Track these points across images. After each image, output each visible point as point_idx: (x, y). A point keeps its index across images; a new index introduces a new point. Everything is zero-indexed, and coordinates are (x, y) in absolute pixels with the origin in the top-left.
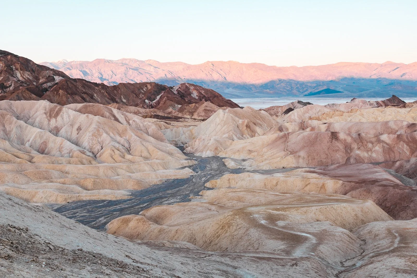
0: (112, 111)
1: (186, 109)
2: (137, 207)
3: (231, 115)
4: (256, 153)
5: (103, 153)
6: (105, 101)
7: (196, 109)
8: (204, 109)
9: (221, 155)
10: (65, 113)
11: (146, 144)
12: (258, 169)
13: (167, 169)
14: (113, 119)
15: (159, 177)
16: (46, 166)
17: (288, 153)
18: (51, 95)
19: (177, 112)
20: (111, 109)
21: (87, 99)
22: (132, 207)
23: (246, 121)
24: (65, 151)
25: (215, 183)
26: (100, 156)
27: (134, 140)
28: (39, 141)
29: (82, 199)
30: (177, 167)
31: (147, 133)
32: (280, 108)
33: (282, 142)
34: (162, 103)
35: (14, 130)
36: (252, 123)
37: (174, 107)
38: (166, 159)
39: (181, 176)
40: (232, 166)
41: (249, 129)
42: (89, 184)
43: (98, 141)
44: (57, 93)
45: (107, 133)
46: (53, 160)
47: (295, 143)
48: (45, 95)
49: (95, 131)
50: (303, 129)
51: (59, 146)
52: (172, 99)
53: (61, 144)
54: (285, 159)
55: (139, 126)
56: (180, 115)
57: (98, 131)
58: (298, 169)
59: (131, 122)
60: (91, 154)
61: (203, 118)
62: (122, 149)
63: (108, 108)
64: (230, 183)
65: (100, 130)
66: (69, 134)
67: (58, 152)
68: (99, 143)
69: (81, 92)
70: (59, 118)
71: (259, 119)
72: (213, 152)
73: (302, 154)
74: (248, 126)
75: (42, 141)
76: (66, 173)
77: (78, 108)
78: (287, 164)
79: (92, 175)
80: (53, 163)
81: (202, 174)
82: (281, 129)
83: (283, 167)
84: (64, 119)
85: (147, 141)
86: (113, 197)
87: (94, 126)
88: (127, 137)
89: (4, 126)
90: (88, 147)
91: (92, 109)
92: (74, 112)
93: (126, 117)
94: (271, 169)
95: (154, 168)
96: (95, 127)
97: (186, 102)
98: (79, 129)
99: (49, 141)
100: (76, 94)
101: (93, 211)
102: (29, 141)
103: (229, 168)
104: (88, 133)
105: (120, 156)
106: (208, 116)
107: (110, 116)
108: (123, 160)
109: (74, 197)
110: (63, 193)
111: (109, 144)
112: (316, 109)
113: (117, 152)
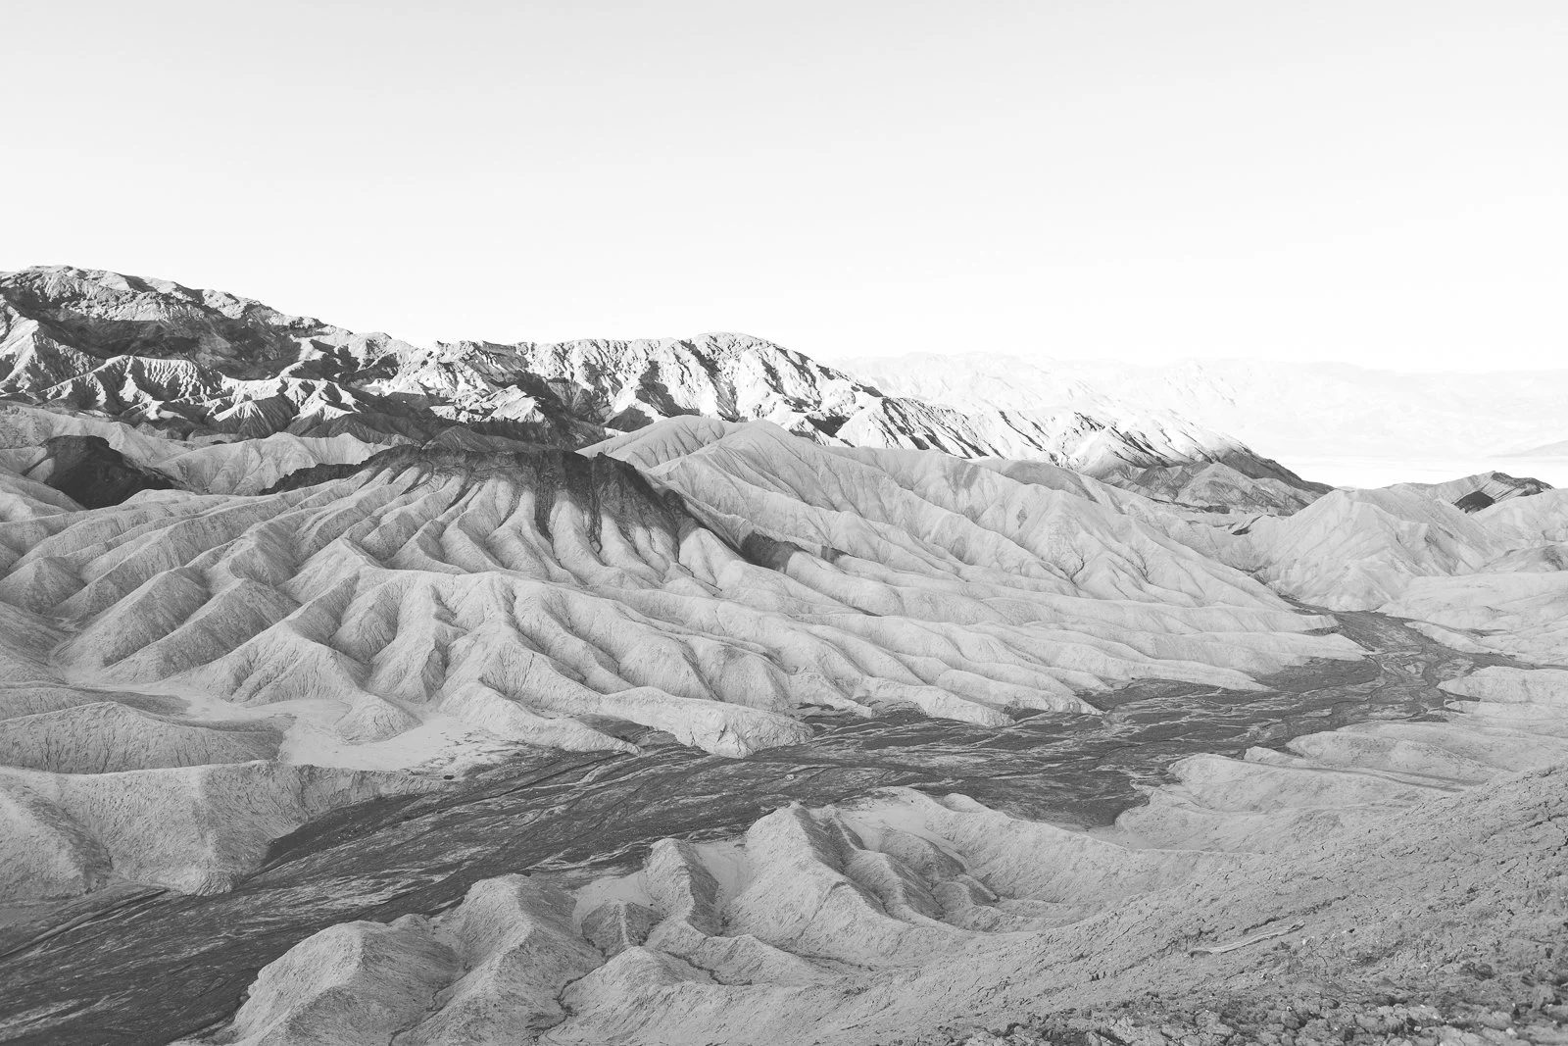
1: (1158, 478)
3: (1374, 506)
4: (1515, 619)
5: (1090, 574)
7: (1186, 479)
8: (1210, 482)
9: (1392, 611)
10: (986, 480)
11: (1183, 562)
14: (1086, 497)
15: (1284, 649)
20: (1078, 475)
23: (1424, 528)
24: (1010, 562)
26: (1084, 581)
27: (1152, 551)
28: (950, 537)
30: (1298, 629)
32: (1428, 490)
35: (900, 510)
36: (1442, 534)
37: (1125, 472)
38: (1254, 606)
41: (1433, 547)
43: (1071, 546)
45: (1086, 529)
49: (1061, 524)
51: (993, 550)
53: (997, 546)
55: (1145, 519)
56: (1143, 492)
57: (1068, 523)
59: (1125, 508)
60: (1062, 574)
62: (1131, 570)
64: (1528, 690)
65: (1070, 521)
66: (1003, 523)
67: (996, 563)
68: (1074, 551)
70: (975, 489)
72: (1360, 600)
74: (1429, 540)
75: (956, 536)
77: (1005, 469)
85: (1185, 557)
87: (1055, 511)
88: (1134, 543)
89: (880, 501)
90: (1050, 557)
91: (1037, 473)
92: (1003, 478)
93: (1112, 495)
96: (1061, 514)
98: (1022, 516)
99: (969, 538)
102: (929, 533)
103: (1456, 650)
104: (1045, 528)
105: (1133, 584)
107: (1079, 491)
108: (1140, 593)
109: (1137, 669)
110: (1109, 656)
111: (1099, 554)
113: (1123, 576)
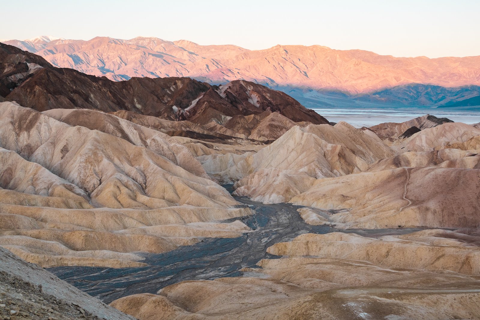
0: (119, 123)
1: (239, 123)
2: (154, 281)
3: (314, 135)
4: (353, 201)
5: (101, 191)
6: (107, 106)
7: (256, 123)
8: (270, 125)
9: (296, 201)
10: (43, 124)
11: (171, 178)
12: (357, 228)
13: (204, 221)
14: (120, 135)
15: (192, 234)
16: (10, 207)
17: (408, 203)
18: (21, 94)
19: (224, 128)
20: (118, 119)
21: (79, 102)
22: (147, 280)
23: (339, 147)
24: (41, 186)
25: (284, 247)
26: (97, 195)
27: (152, 171)
29: (65, 264)
30: (222, 219)
31: (175, 161)
32: (397, 126)
33: (399, 184)
34: (199, 111)
36: (348, 150)
37: (219, 119)
38: (203, 205)
39: (227, 234)
40: (313, 221)
41: (343, 161)
42: (78, 239)
43: (95, 170)
44: (31, 90)
45: (109, 158)
46: (22, 199)
47: (420, 186)
48: (12, 93)
49: (90, 155)
50: (436, 164)
51: (32, 176)
52: (217, 106)
53: (35, 174)
54: (403, 212)
55: (161, 149)
56: (229, 133)
57: (95, 154)
58: (424, 231)
59: (148, 141)
60: (81, 192)
61: (267, 139)
62: (133, 186)
63: (112, 117)
64: (308, 248)
65: (98, 152)
66: (49, 157)
67: (30, 187)
68: (96, 174)
69: (70, 91)
70: (34, 131)
71: (361, 145)
72: (281, 196)
73: (432, 205)
74: (341, 155)
75: (5, 168)
76: (42, 220)
77: (64, 116)
78: (406, 222)
79: (83, 226)
80: (21, 204)
81: (263, 232)
82: (397, 162)
83: (400, 226)
84: (41, 133)
85: (175, 174)
86: (116, 262)
87: (88, 146)
88: (142, 166)
90: (77, 181)
91: (87, 118)
92: (58, 122)
93: (141, 133)
94: (379, 228)
95: (184, 218)
96: (90, 147)
97: (239, 112)
98: (65, 150)
99: (16, 168)
100: (61, 93)
101: (83, 285)
103: (308, 224)
104: (79, 158)
105: (130, 196)
106: (275, 136)
107: (116, 131)
108: (134, 203)
109: (53, 260)
110: (36, 252)
111: (111, 175)
112: (458, 131)
113: (124, 190)
